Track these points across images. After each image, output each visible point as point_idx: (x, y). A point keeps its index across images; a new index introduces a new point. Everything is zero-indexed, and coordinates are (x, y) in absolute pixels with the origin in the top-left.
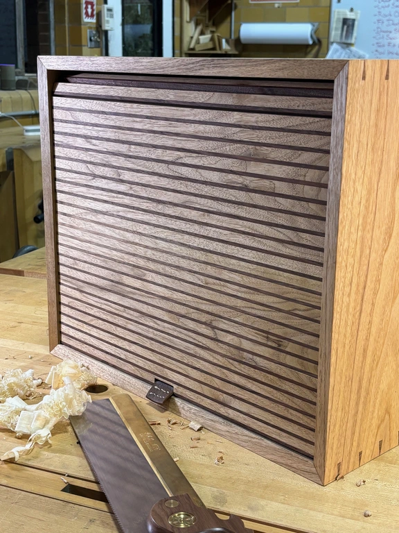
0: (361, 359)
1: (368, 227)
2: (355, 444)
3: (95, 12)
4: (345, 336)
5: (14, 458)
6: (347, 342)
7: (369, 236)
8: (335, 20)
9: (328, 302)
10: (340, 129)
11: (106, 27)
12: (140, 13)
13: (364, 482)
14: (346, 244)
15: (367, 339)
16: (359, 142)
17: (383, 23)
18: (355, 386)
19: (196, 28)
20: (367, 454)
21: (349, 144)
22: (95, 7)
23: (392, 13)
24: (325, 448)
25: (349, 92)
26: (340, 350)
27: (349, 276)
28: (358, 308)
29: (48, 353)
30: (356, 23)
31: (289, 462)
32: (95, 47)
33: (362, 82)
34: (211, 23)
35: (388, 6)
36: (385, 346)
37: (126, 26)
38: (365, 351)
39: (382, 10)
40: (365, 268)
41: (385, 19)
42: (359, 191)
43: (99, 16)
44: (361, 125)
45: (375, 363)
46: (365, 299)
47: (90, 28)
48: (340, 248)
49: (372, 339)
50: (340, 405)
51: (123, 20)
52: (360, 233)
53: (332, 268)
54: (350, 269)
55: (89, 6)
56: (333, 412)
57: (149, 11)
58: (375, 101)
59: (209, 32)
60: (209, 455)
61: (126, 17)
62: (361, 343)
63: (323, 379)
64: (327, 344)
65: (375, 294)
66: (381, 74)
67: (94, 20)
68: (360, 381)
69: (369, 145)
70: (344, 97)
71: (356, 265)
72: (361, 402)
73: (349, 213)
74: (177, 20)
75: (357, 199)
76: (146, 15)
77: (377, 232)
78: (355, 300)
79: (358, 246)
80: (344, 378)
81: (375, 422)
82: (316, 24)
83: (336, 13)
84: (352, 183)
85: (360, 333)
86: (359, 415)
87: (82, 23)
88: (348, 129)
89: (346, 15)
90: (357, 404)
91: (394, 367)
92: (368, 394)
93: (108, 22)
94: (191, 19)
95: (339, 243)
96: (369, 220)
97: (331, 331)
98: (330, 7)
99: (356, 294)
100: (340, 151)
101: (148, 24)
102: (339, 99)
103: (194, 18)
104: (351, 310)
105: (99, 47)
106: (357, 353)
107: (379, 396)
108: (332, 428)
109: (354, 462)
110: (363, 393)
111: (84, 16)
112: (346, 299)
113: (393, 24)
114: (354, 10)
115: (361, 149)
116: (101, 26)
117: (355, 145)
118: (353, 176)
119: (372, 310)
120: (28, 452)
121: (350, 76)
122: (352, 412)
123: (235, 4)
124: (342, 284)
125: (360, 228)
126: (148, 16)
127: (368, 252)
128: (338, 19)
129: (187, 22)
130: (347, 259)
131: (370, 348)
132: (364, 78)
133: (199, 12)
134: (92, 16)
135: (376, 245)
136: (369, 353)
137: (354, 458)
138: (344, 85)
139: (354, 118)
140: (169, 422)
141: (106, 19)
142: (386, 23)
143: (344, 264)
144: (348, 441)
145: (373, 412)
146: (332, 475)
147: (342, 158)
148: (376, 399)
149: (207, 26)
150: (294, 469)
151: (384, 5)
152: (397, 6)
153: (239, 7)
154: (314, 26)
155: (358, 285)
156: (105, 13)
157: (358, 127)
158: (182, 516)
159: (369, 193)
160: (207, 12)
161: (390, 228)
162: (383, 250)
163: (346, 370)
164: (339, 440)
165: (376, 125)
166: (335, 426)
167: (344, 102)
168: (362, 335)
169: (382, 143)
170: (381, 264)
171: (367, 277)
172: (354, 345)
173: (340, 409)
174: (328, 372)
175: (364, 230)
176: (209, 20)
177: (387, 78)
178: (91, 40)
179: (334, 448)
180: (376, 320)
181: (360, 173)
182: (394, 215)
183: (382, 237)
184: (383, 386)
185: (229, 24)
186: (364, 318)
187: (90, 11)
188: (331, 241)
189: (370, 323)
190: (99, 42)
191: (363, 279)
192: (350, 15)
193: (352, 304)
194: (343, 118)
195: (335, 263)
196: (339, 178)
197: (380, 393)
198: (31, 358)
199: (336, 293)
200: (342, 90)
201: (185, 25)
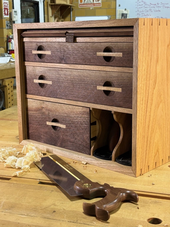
0: (147, 129)
1: (148, 79)
2: (147, 162)
3: (9, 13)
4: (141, 120)
5: (17, 175)
6: (142, 122)
7: (148, 83)
8: (118, 14)
9: (135, 107)
10: (136, 42)
11: (14, 19)
12: (29, 13)
13: (151, 175)
14: (140, 85)
15: (149, 122)
16: (143, 48)
17: (140, 15)
18: (146, 140)
19: (55, 19)
20: (151, 167)
21: (140, 48)
22: (8, 11)
23: (144, 11)
24: (136, 162)
25: (139, 30)
26: (140, 125)
27: (142, 97)
28: (146, 110)
29: (19, 144)
30: (128, 15)
31: (122, 171)
32: (9, 29)
33: (144, 26)
34: (61, 17)
35: (142, 7)
36: (156, 125)
37: (23, 19)
38: (149, 126)
39: (139, 9)
40: (147, 94)
41: (140, 13)
42: (144, 66)
43: (11, 15)
44: (144, 42)
45: (152, 131)
46: (148, 106)
47: (7, 20)
48: (138, 87)
49: (151, 122)
50: (141, 146)
51: (21, 16)
52: (145, 81)
53: (136, 94)
54: (142, 95)
55: (6, 10)
56: (138, 149)
57: (33, 12)
58: (148, 33)
59: (61, 21)
60: (91, 171)
61: (23, 15)
62: (147, 123)
63: (134, 136)
64: (135, 123)
65: (151, 104)
66: (150, 23)
67: (8, 17)
68: (147, 138)
69: (147, 49)
70: (138, 31)
71: (144, 93)
72: (148, 146)
73: (141, 73)
74: (46, 16)
75: (144, 68)
76: (32, 14)
77: (151, 82)
78: (144, 106)
79: (145, 86)
80: (141, 136)
81: (153, 154)
82: (110, 16)
83: (118, 11)
84: (142, 63)
85: (146, 119)
86: (148, 151)
87: (3, 18)
88: (139, 43)
89: (123, 12)
90: (147, 146)
91: (159, 134)
92: (150, 143)
93: (15, 17)
94: (52, 15)
95: (138, 85)
96: (148, 77)
97: (136, 117)
98: (116, 8)
99: (145, 104)
100: (137, 51)
101: (33, 18)
102: (136, 32)
103: (54, 15)
104: (143, 110)
105: (11, 29)
106: (146, 127)
107: (154, 144)
108: (138, 155)
109: (147, 169)
110: (149, 143)
111: (4, 15)
112: (141, 106)
113: (144, 15)
114: (127, 10)
115: (144, 50)
116: (12, 19)
117: (142, 49)
118: (142, 60)
119: (150, 111)
120: (22, 173)
121: (139, 24)
122: (145, 149)
123: (72, 8)
124: (140, 100)
125: (145, 79)
126: (33, 14)
127: (148, 89)
128: (120, 14)
129: (51, 17)
130: (141, 90)
131: (150, 125)
132: (144, 25)
133: (56, 12)
134: (7, 14)
135: (151, 86)
136: (150, 128)
137: (146, 168)
138: (137, 27)
139: (141, 39)
140: (74, 162)
141: (14, 16)
142: (141, 15)
143: (140, 92)
144: (144, 161)
145: (153, 150)
146: (139, 173)
147: (138, 53)
148: (153, 145)
149: (60, 19)
150: (124, 173)
151: (140, 7)
152: (146, 7)
153: (74, 9)
154: (109, 17)
155: (145, 101)
156: (13, 13)
157: (143, 42)
158: (87, 185)
159: (148, 66)
160: (60, 12)
161: (155, 80)
162: (153, 88)
163: (142, 133)
164: (141, 160)
165: (149, 42)
166: (139, 154)
167: (138, 33)
168: (147, 120)
169: (151, 48)
170: (153, 94)
171: (148, 98)
172: (145, 123)
173: (141, 148)
174: (136, 133)
175: (146, 80)
176: (61, 16)
177: (152, 25)
178: (7, 25)
179: (139, 163)
180: (152, 115)
181: (144, 59)
182: (157, 75)
183: (153, 83)
184: (156, 141)
185: (70, 18)
186: (148, 114)
187: (6, 12)
188: (135, 84)
189: (150, 116)
190: (11, 26)
191: (147, 98)
192: (125, 12)
193: (143, 108)
194: (138, 39)
195: (137, 92)
196: (137, 60)
197: (155, 143)
198: (12, 146)
199: (138, 103)
200: (137, 29)
201: (50, 18)
